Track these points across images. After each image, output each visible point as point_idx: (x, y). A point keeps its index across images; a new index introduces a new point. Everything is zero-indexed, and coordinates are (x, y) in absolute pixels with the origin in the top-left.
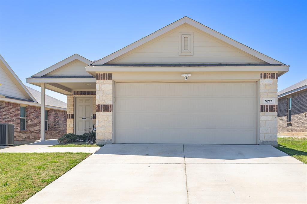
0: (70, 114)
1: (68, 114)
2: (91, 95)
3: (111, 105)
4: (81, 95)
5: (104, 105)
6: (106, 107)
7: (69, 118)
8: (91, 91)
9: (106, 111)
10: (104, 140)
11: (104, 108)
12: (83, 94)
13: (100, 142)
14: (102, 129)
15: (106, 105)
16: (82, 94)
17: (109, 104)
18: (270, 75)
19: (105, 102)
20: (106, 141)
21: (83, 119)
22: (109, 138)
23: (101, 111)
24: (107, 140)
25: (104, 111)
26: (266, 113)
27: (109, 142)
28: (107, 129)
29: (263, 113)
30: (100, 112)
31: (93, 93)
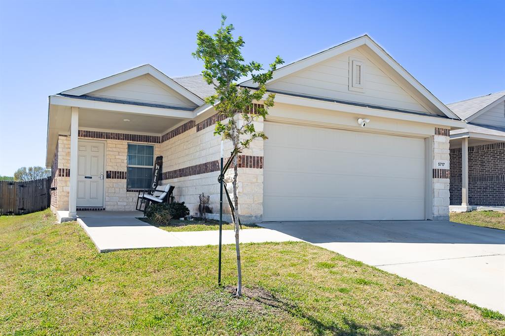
0: (65, 168)
1: (60, 169)
2: (104, 138)
3: (261, 158)
4: (86, 138)
5: (251, 157)
6: (254, 160)
7: (63, 176)
8: (104, 133)
9: (254, 167)
10: (250, 217)
11: (251, 162)
12: (89, 137)
13: (245, 220)
14: (248, 198)
15: (254, 157)
16: (87, 136)
17: (260, 155)
18: (443, 132)
19: (253, 152)
20: (253, 218)
21: (85, 177)
22: (259, 212)
23: (247, 167)
24: (255, 216)
25: (251, 167)
26: (439, 179)
27: (258, 220)
28: (255, 197)
29: (437, 179)
30: (244, 169)
31: (107, 136)
